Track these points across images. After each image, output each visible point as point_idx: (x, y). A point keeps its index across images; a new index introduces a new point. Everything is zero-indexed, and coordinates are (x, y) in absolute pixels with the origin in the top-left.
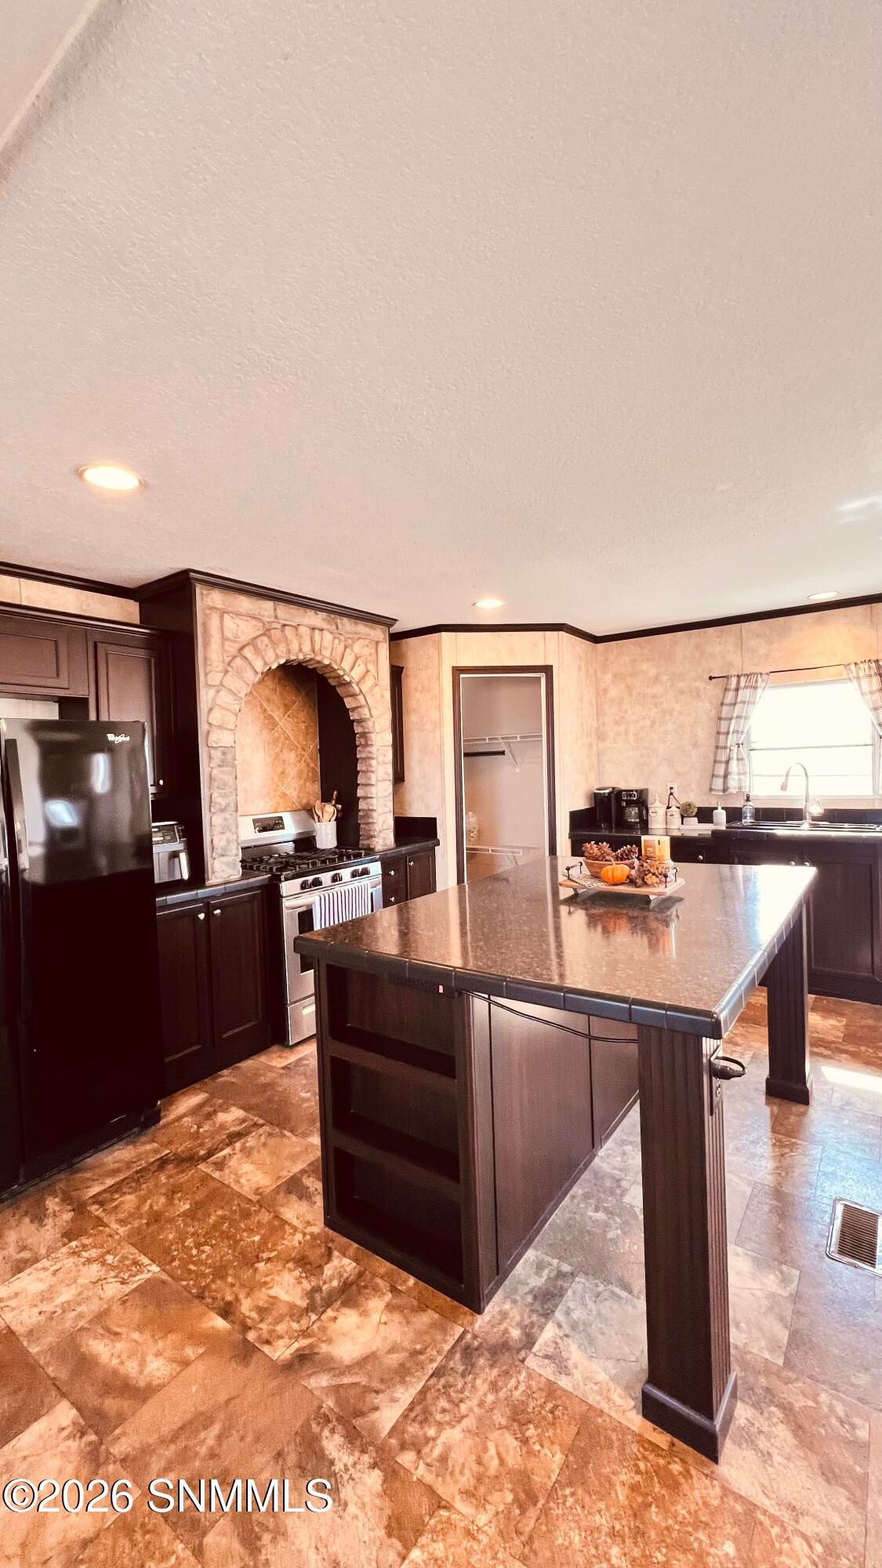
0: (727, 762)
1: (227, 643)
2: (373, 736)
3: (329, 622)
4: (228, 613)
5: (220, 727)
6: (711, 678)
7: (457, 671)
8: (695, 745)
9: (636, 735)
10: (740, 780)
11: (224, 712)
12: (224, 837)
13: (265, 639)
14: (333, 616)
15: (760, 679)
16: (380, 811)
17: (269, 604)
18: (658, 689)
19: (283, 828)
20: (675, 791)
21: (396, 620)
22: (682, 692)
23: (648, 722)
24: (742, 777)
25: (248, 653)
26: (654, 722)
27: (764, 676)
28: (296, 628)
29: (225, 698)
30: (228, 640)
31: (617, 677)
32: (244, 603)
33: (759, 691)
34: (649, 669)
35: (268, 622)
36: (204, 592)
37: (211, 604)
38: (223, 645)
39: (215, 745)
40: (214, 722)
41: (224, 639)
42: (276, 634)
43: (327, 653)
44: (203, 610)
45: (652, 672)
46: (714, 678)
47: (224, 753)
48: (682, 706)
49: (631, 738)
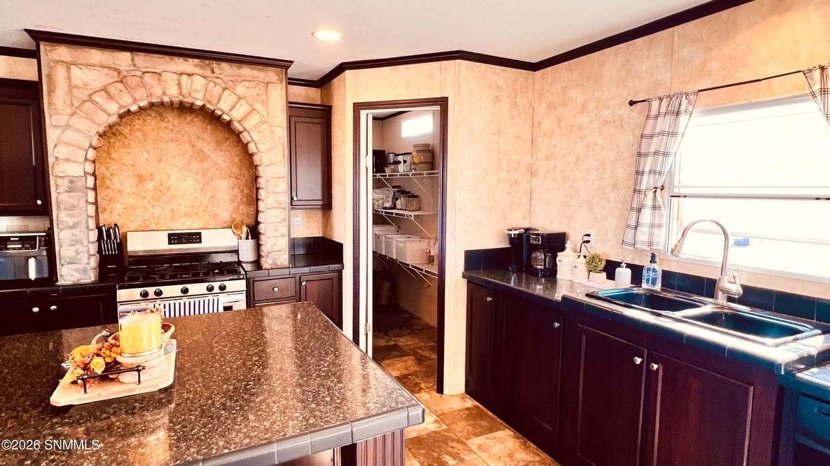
0: (639, 210)
1: (75, 91)
2: (260, 169)
3: (202, 67)
4: (76, 65)
5: (67, 160)
6: (632, 103)
7: (358, 107)
8: (615, 186)
9: (562, 172)
10: (651, 234)
11: (70, 148)
12: (73, 248)
13: (120, 86)
14: (207, 62)
15: (684, 102)
16: (269, 234)
17: (126, 56)
18: (584, 120)
19: (200, 242)
20: (591, 239)
21: (291, 62)
22: (606, 122)
23: (573, 158)
24: (656, 231)
25: (98, 98)
26: (578, 158)
27: (692, 97)
28: (160, 74)
29: (70, 135)
30: (76, 87)
31: (551, 107)
32: (95, 55)
33: (683, 118)
34: (576, 95)
35: (126, 71)
36: (48, 48)
37: (58, 58)
38: (70, 91)
39: (61, 175)
40: (60, 156)
41: (71, 87)
42: (131, 81)
43: (200, 96)
44: (49, 64)
45: (580, 100)
46: (636, 102)
47: (72, 182)
48: (604, 139)
49: (558, 175)
